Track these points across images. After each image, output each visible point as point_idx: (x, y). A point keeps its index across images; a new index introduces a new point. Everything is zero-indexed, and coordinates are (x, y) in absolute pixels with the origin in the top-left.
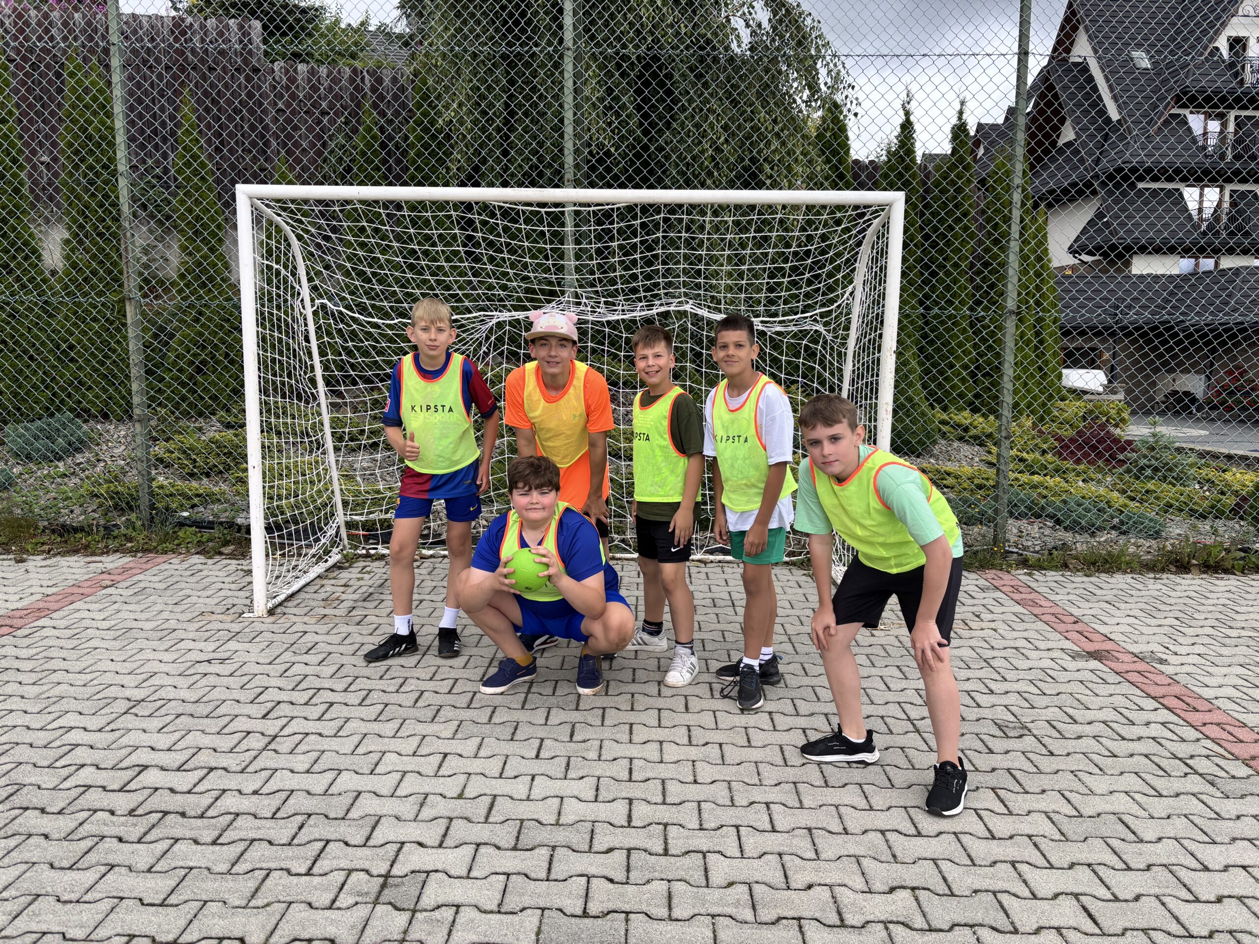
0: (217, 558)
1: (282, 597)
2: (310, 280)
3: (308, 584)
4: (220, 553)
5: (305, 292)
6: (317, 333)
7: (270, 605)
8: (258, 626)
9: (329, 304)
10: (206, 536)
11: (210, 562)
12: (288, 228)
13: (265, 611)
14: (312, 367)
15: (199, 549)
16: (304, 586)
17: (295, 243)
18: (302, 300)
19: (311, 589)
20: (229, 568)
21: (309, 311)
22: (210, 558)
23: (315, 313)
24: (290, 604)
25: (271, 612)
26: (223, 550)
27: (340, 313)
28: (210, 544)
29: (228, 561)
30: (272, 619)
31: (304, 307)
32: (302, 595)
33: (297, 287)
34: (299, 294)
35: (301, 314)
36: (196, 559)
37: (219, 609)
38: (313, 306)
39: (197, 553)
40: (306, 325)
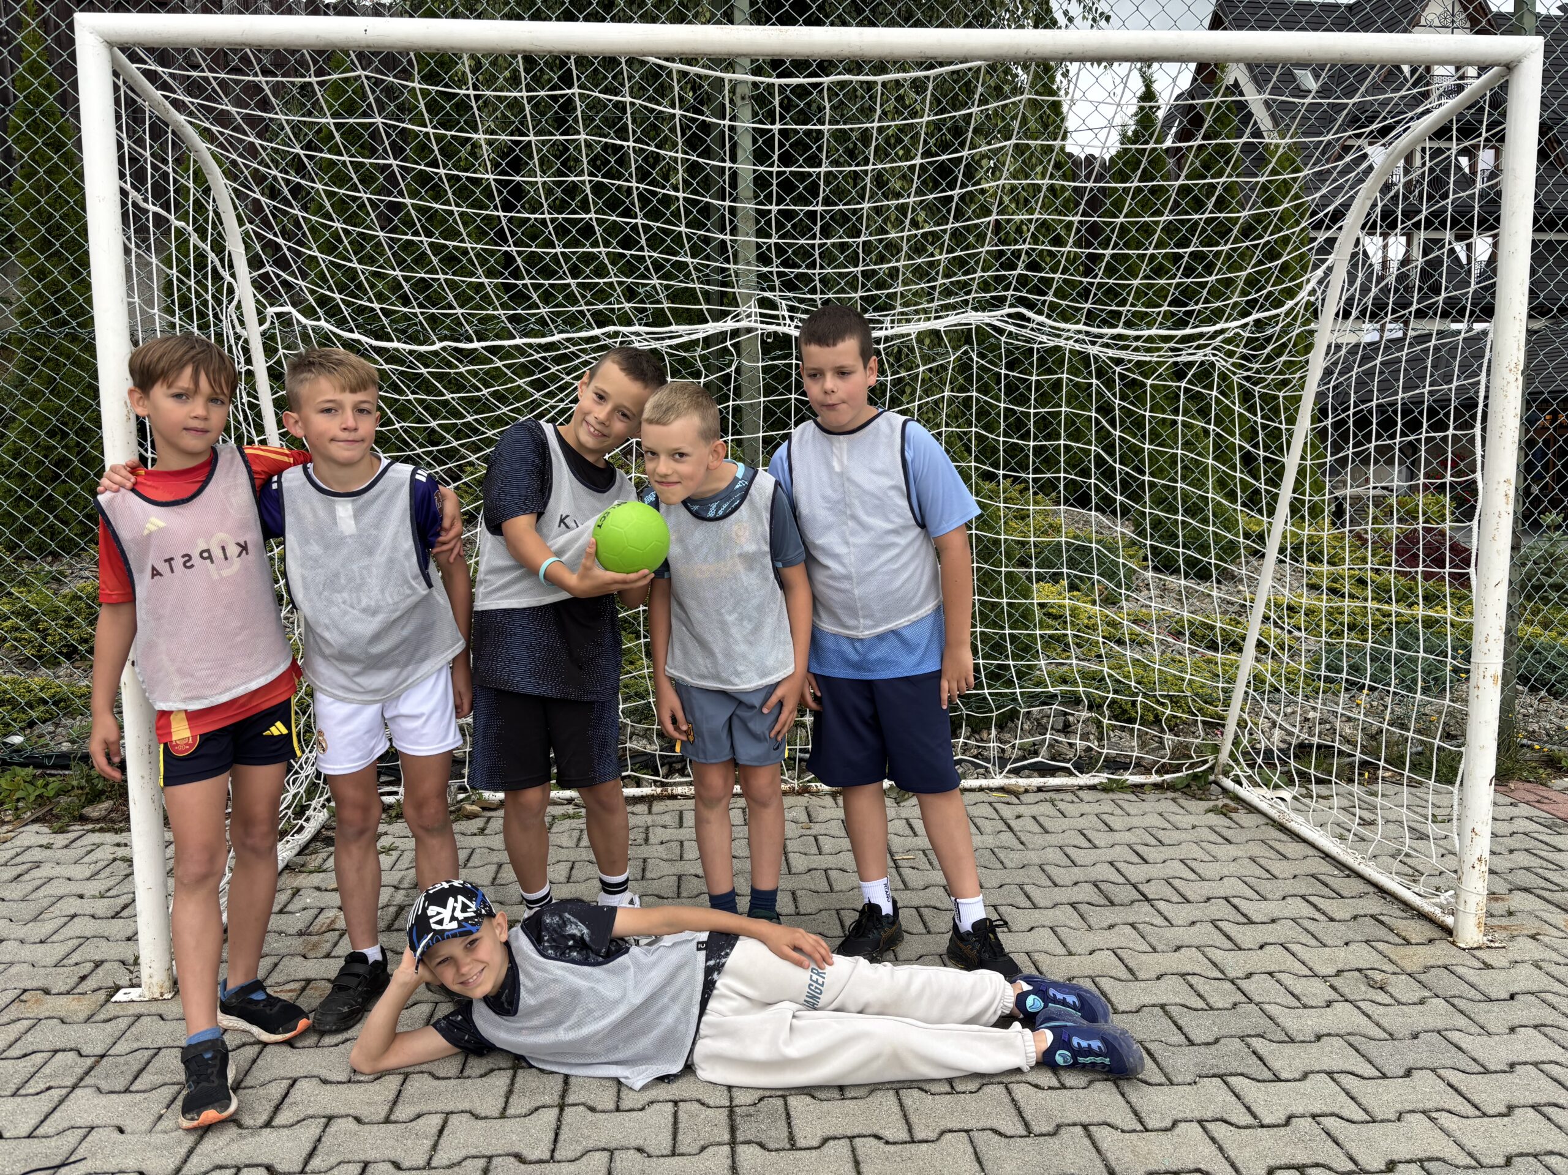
0: (77, 829)
4: (83, 819)
5: (245, 288)
8: (153, 1032)
9: (296, 314)
10: (55, 784)
11: (60, 840)
12: (203, 145)
13: (165, 986)
15: (40, 813)
17: (220, 182)
18: (239, 306)
20: (99, 854)
21: (254, 334)
22: (61, 831)
26: (89, 811)
27: (321, 333)
28: (64, 800)
29: (96, 838)
31: (242, 323)
33: (228, 278)
34: (231, 291)
36: (33, 835)
37: (61, 981)
38: (261, 322)
39: (34, 821)
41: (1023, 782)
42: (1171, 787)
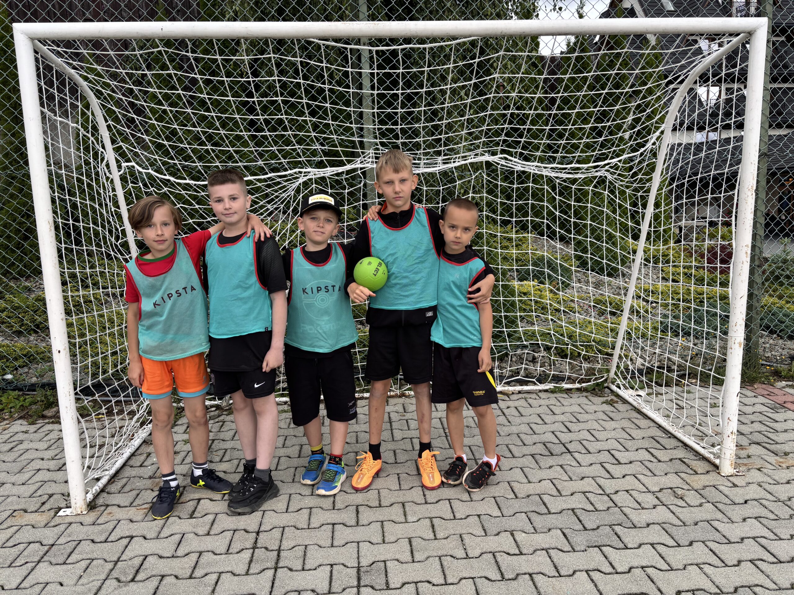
0: (40, 422)
1: (104, 481)
2: (113, 142)
3: (133, 455)
4: (44, 417)
5: (110, 155)
6: (126, 199)
7: (90, 496)
8: (77, 532)
9: (137, 167)
10: (29, 400)
11: (32, 428)
12: (85, 84)
13: (84, 507)
14: (124, 232)
15: (22, 414)
16: (129, 458)
17: (94, 102)
18: (107, 164)
19: (136, 461)
20: (51, 436)
21: (116, 175)
22: (33, 423)
23: (123, 179)
24: (113, 488)
25: (92, 506)
27: (150, 176)
28: (34, 407)
29: (50, 427)
30: (93, 515)
31: (109, 171)
32: (128, 472)
33: (100, 148)
34: (103, 156)
35: (107, 178)
36: (19, 426)
37: (32, 505)
38: (119, 170)
39: (20, 418)
40: (114, 190)
41: (511, 389)
42: (585, 390)
